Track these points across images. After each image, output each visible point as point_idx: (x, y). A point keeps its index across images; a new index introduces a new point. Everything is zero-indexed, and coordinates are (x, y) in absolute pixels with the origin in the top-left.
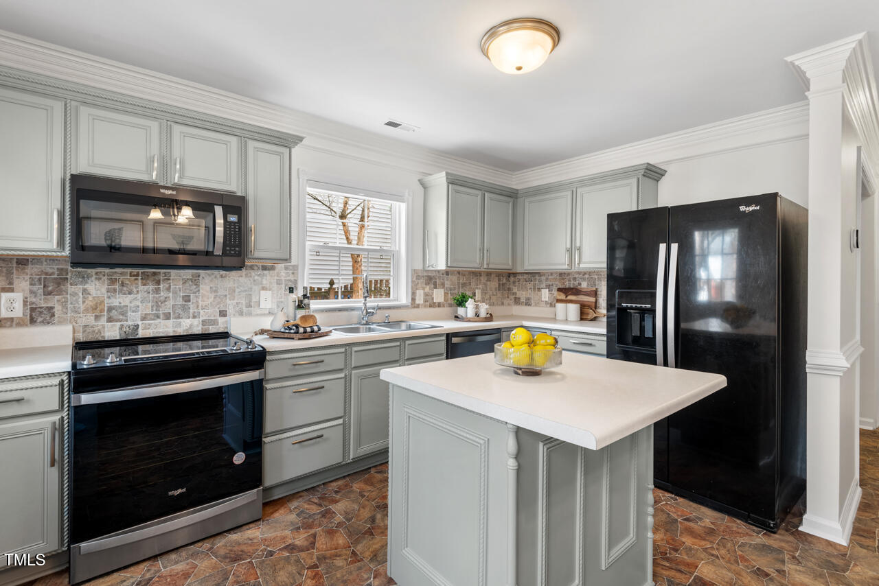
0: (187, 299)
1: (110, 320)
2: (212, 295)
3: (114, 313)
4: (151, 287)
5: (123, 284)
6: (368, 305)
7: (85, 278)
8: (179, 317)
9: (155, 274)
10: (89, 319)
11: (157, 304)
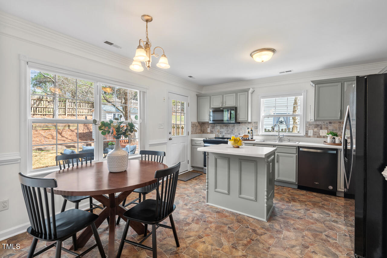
0: (232, 130)
1: (220, 134)
2: (237, 130)
3: (221, 133)
4: (226, 127)
5: (222, 127)
6: (280, 134)
7: (217, 125)
8: (231, 134)
9: (227, 125)
10: (217, 133)
11: (227, 131)
